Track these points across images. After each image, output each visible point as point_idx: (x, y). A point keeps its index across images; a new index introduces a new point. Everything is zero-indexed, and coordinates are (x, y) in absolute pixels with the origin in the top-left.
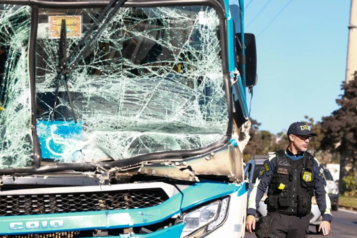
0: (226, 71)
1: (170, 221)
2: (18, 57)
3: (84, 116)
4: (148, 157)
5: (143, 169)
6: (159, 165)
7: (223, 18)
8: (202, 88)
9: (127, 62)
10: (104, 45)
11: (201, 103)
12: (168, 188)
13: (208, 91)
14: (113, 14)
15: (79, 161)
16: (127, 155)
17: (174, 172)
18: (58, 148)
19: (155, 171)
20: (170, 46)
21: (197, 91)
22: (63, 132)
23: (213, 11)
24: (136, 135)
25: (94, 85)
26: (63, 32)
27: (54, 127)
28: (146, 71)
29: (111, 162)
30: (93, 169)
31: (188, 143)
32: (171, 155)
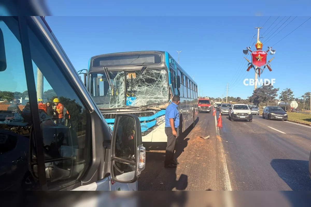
0: (168, 85)
1: (154, 119)
2: (122, 83)
3: (137, 96)
4: (150, 105)
5: (148, 108)
6: (152, 107)
7: (167, 72)
8: (163, 88)
9: (146, 83)
10: (141, 79)
11: (162, 92)
12: (154, 112)
13: (164, 89)
14: (142, 72)
15: (135, 106)
16: (146, 104)
17: (155, 108)
18: (130, 103)
19: (151, 108)
20: (155, 79)
21: (162, 89)
22: (132, 99)
23: (165, 70)
24: (148, 100)
25: (139, 89)
26: (132, 77)
27: (130, 99)
28: (150, 85)
29: (142, 106)
30: (138, 108)
31: (160, 101)
32: (155, 104)
